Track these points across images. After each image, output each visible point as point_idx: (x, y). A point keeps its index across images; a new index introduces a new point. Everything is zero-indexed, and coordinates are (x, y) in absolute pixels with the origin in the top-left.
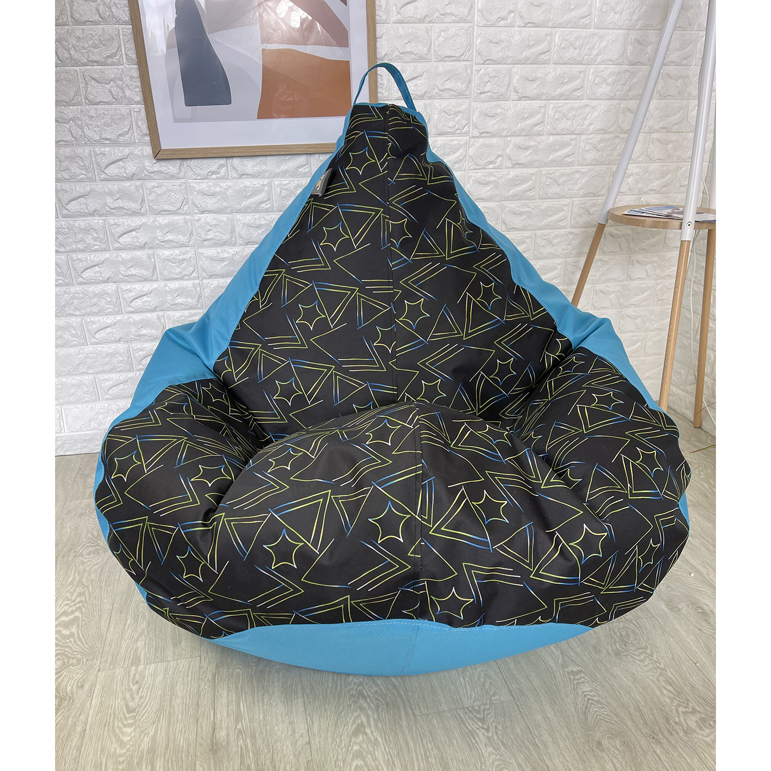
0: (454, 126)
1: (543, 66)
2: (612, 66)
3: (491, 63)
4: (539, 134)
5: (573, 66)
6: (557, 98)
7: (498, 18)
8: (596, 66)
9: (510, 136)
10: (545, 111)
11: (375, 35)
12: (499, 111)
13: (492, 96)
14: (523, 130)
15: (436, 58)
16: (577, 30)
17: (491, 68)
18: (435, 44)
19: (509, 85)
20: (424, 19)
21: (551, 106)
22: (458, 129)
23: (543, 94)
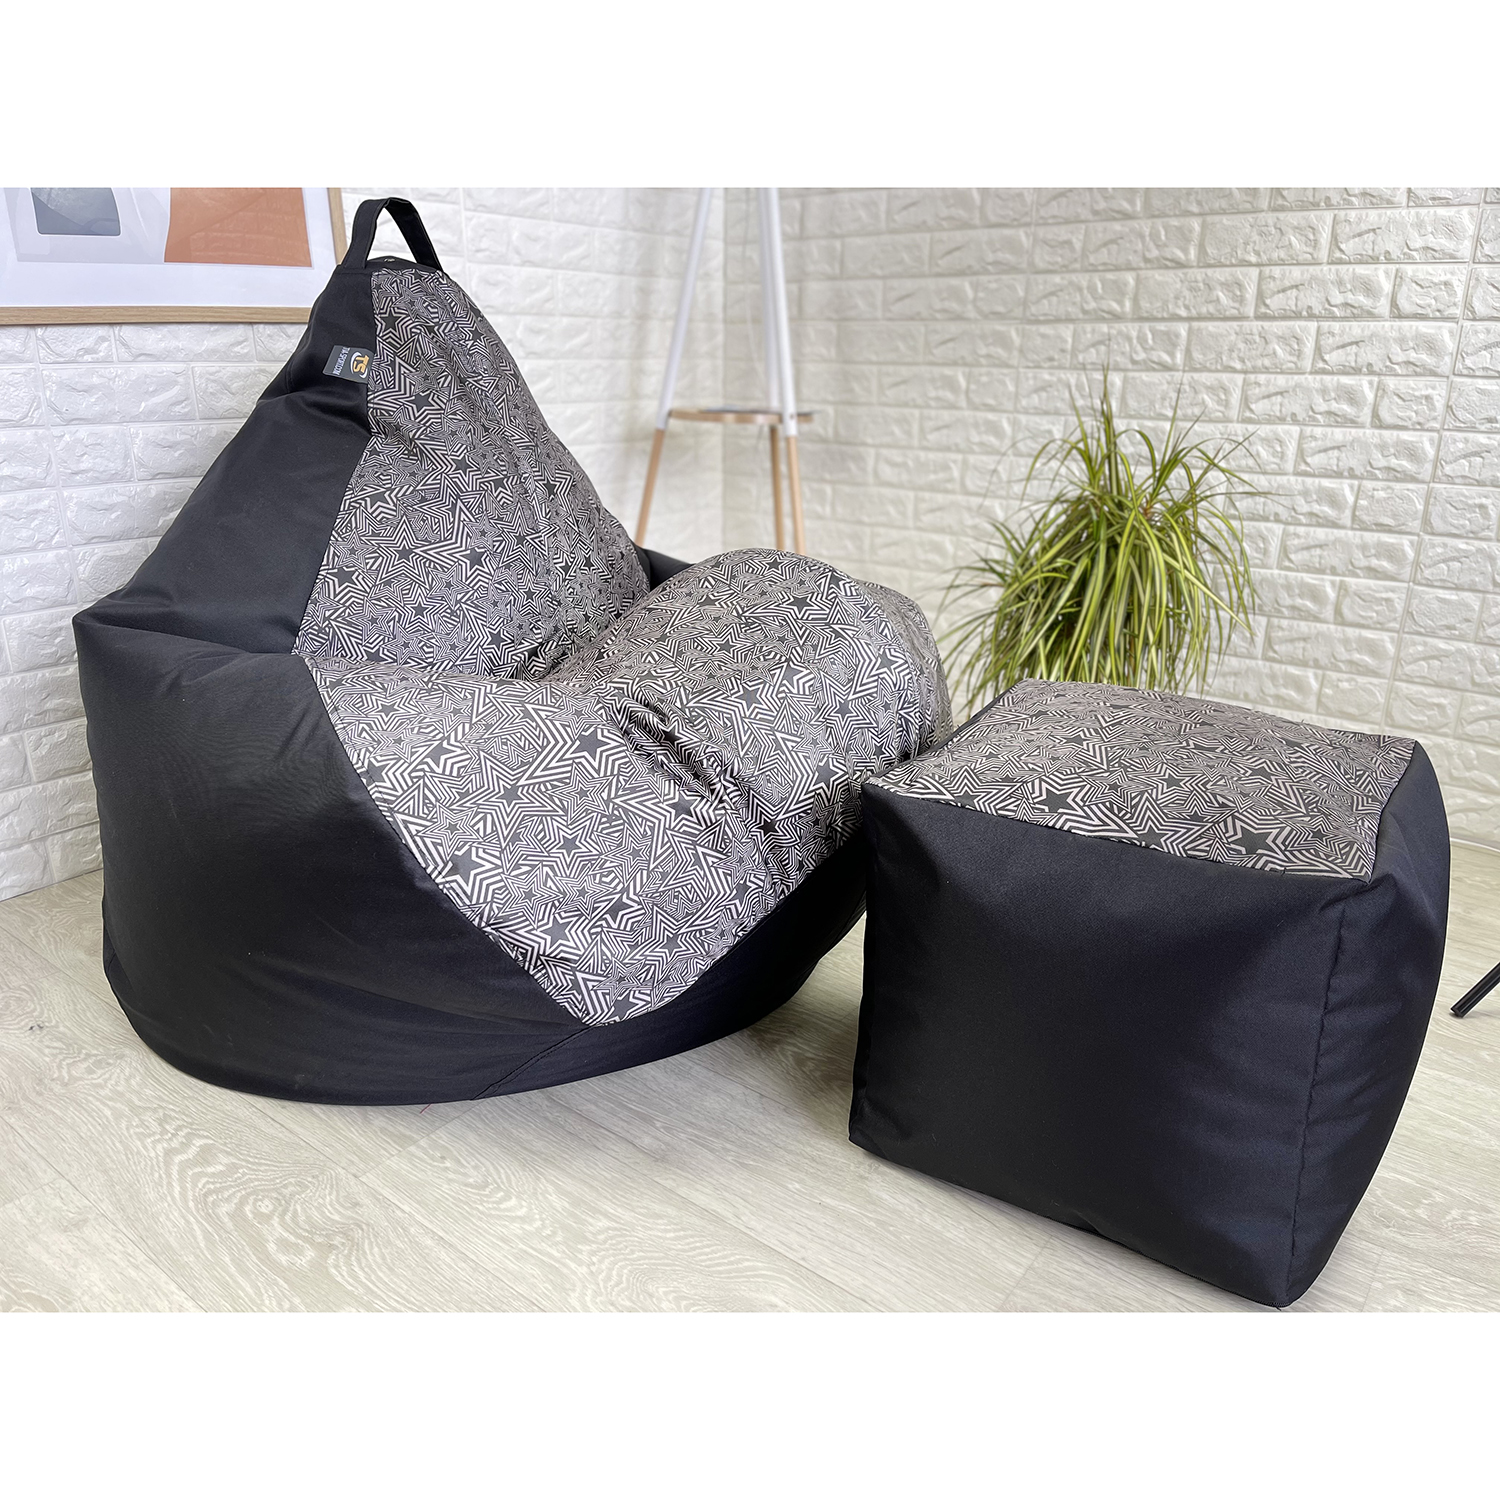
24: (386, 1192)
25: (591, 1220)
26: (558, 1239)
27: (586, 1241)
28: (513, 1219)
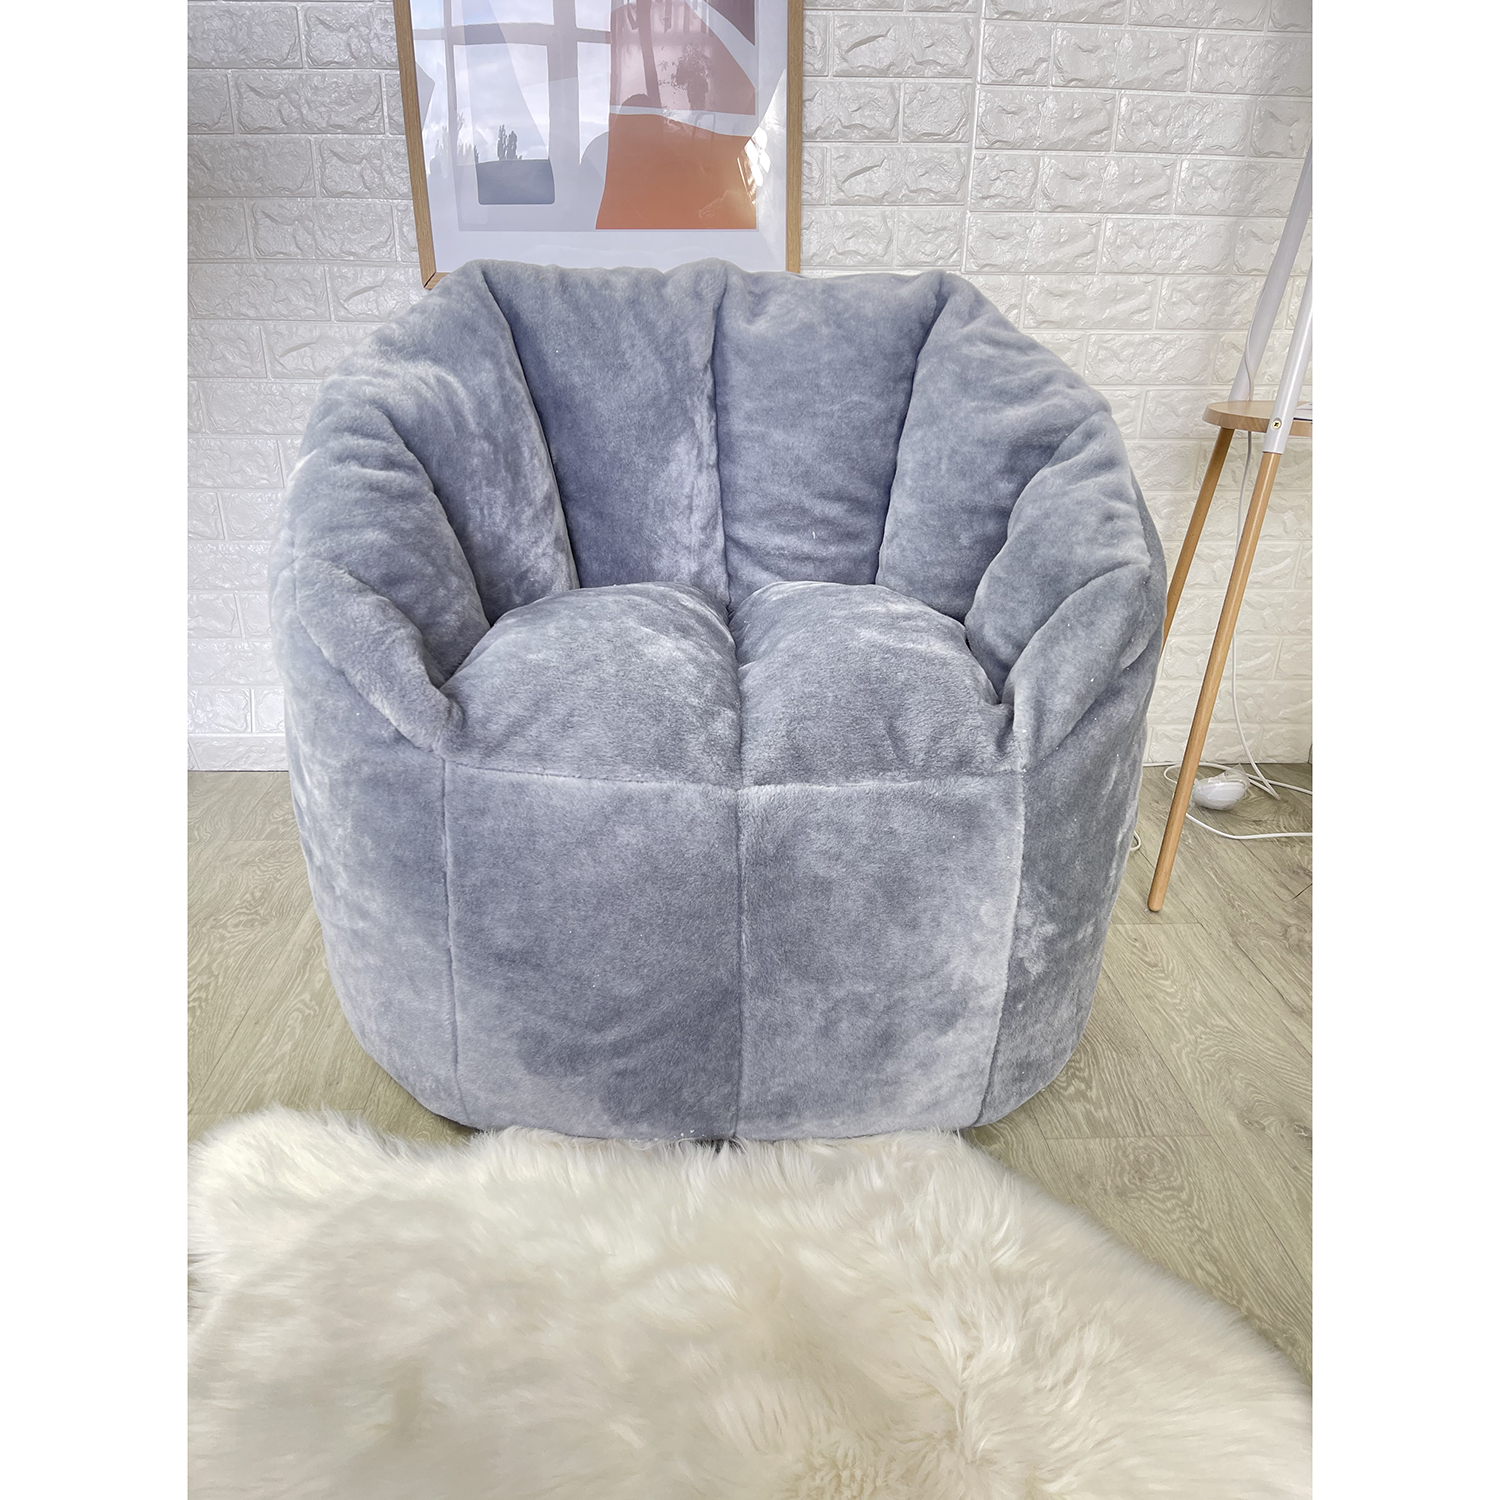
0: (934, 253)
1: (1097, 154)
2: (1226, 158)
3: (1004, 147)
4: (1086, 271)
5: (1151, 155)
6: (1120, 210)
7: (1019, 70)
8: (1194, 157)
9: (1032, 273)
10: (1098, 231)
11: (801, 95)
12: (1014, 229)
13: (1003, 204)
14: (1057, 263)
15: (907, 137)
16: (1161, 93)
17: (1003, 156)
18: (904, 112)
19: (1035, 184)
20: (888, 69)
21: (1110, 225)
22: (940, 258)
23: (1095, 202)
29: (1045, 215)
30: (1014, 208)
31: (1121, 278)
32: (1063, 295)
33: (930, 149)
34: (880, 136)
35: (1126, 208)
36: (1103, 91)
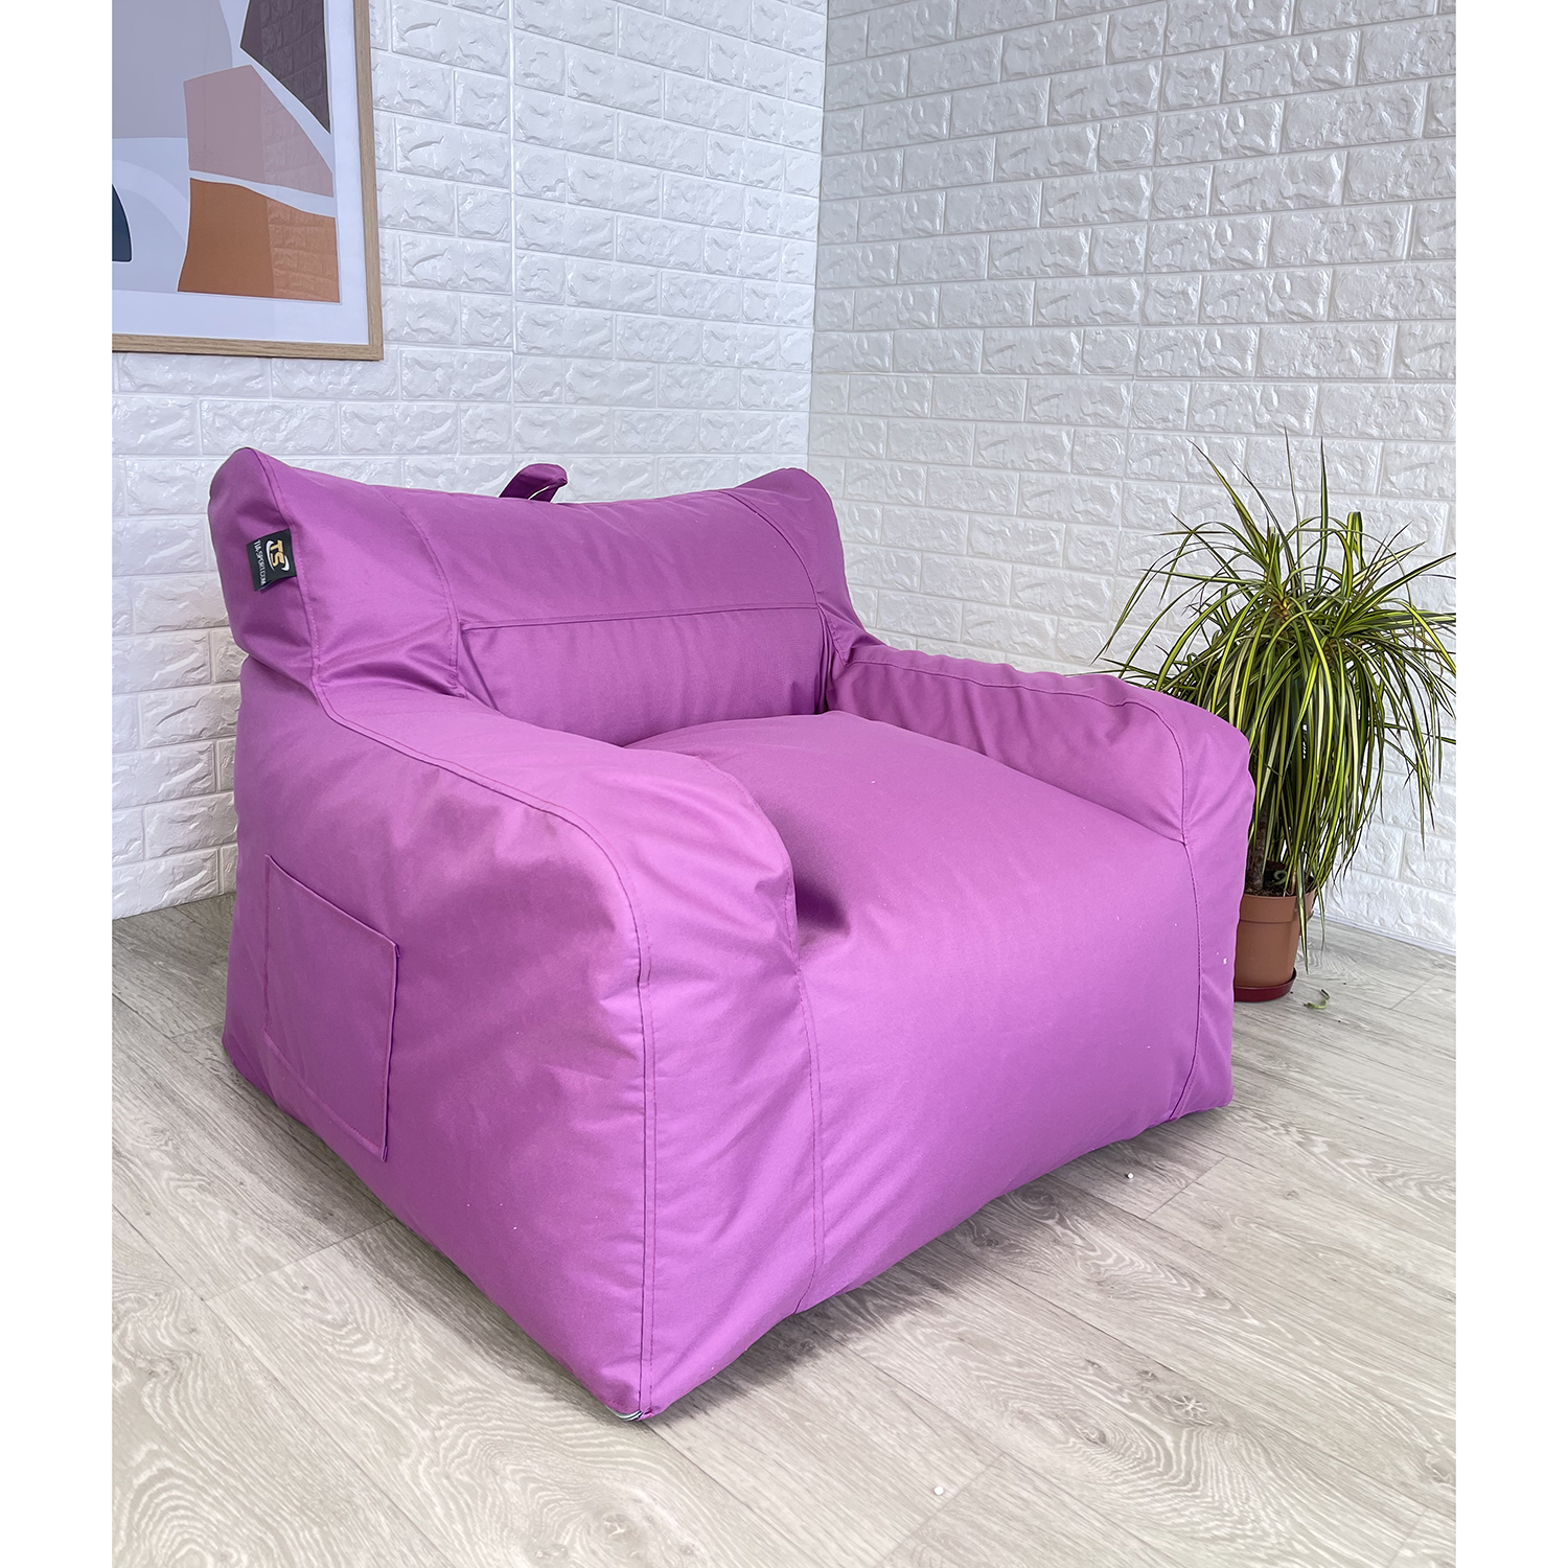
0: (492, 335)
1: (604, 262)
2: (688, 273)
3: (538, 249)
4: (607, 357)
5: (641, 266)
6: (625, 308)
7: (545, 187)
8: (670, 270)
9: (568, 356)
10: (612, 325)
12: (551, 318)
13: (542, 297)
14: (586, 349)
15: (462, 233)
16: (643, 217)
17: (537, 254)
18: (459, 212)
19: (563, 284)
20: (443, 172)
21: (619, 320)
22: (498, 340)
23: (606, 301)
24: (231, 1322)
25: (452, 1377)
26: (407, 1395)
27: (440, 1400)
28: (362, 1367)
29: (573, 309)
30: (549, 301)
31: (631, 364)
32: (591, 376)
33: (482, 245)
34: (441, 230)
35: (629, 308)
36: (603, 211)
